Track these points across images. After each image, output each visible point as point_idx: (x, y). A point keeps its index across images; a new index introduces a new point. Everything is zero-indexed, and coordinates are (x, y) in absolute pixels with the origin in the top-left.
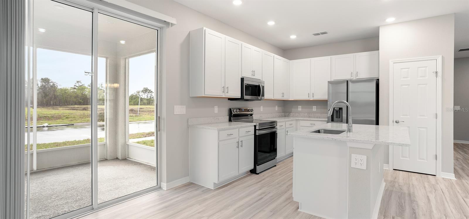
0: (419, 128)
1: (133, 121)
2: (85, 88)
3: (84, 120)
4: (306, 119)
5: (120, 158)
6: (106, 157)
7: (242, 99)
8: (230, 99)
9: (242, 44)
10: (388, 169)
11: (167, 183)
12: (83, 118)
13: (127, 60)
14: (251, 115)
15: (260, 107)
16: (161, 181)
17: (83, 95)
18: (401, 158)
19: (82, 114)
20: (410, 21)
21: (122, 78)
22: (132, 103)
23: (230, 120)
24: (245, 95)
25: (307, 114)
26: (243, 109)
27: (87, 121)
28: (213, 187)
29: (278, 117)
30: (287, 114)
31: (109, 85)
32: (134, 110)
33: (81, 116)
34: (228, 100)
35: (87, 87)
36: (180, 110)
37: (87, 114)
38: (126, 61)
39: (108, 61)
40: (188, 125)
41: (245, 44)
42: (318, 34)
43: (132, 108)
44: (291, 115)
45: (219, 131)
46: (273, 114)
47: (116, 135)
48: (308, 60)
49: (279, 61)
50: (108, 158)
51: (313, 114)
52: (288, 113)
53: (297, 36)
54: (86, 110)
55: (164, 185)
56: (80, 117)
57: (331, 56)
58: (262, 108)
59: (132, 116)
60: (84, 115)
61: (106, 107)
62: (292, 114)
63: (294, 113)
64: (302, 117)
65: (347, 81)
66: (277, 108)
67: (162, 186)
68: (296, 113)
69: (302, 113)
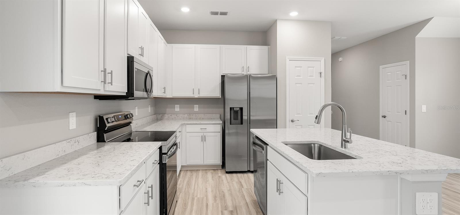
24: (135, 91)
25: (187, 115)
42: (216, 13)
51: (194, 115)
52: (162, 115)
62: (166, 116)
63: (169, 115)
64: (181, 119)
68: (172, 114)
69: (180, 114)
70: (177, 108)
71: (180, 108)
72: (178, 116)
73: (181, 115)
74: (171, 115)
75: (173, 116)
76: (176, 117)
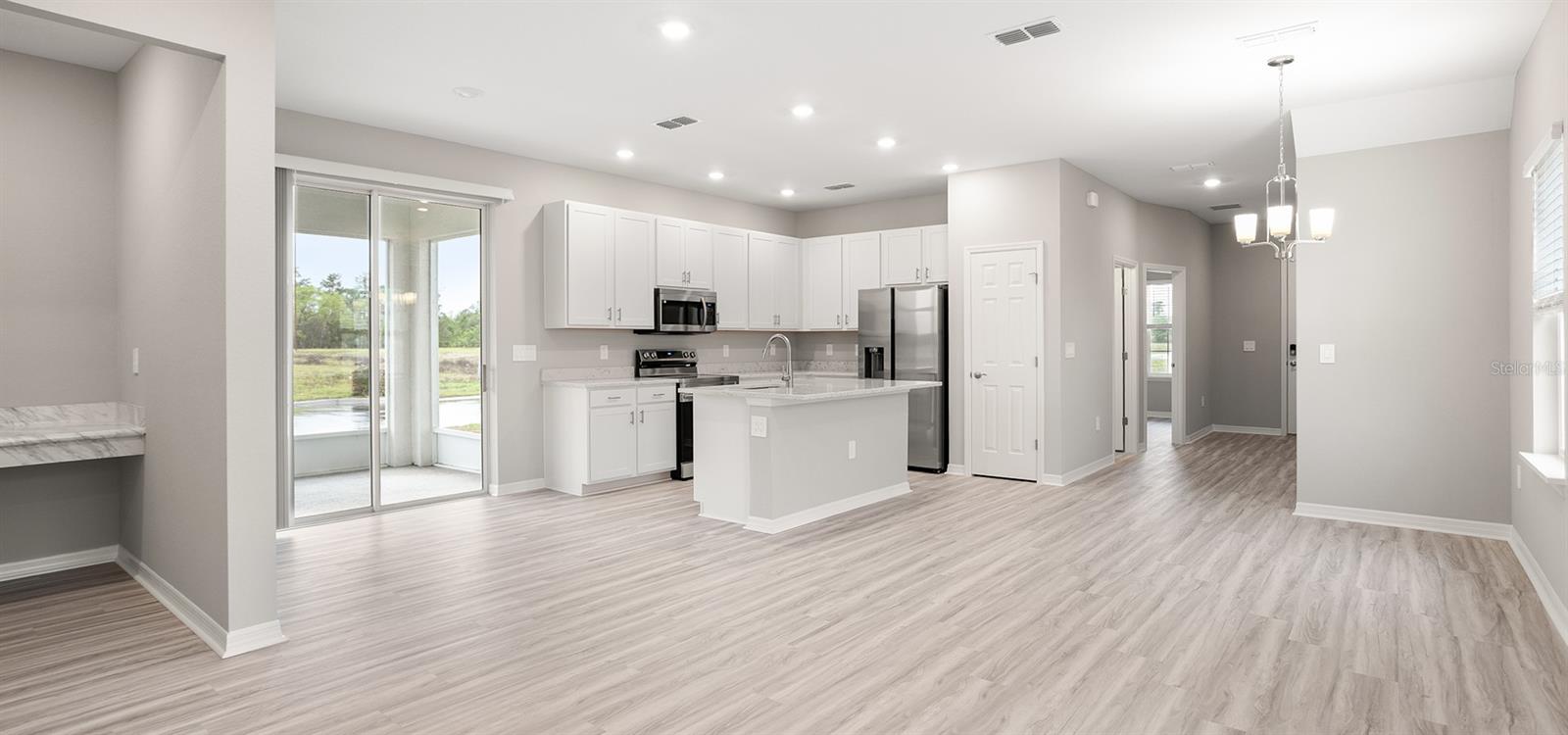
1: (463, 393)
2: (312, 293)
3: (318, 393)
4: (831, 374)
5: (419, 464)
6: (389, 460)
7: (656, 331)
8: (637, 332)
9: (656, 220)
11: (499, 484)
12: (313, 385)
13: (432, 244)
14: (693, 364)
15: (722, 347)
16: (489, 482)
17: (305, 313)
18: (984, 451)
19: (310, 373)
20: (997, 168)
21: (422, 283)
22: (465, 340)
23: (637, 375)
24: (663, 323)
25: (842, 360)
26: (668, 352)
27: (325, 396)
28: (581, 491)
31: (394, 297)
32: (468, 362)
33: (308, 381)
34: (635, 333)
35: (319, 289)
36: (524, 353)
37: (324, 375)
38: (430, 246)
39: (392, 248)
40: (541, 381)
42: (835, 188)
43: (463, 356)
44: (812, 367)
45: (590, 389)
46: (760, 364)
47: (410, 413)
49: (766, 244)
50: (394, 462)
54: (318, 363)
55: (495, 489)
56: (306, 384)
57: (879, 232)
58: (728, 350)
59: (461, 381)
60: (316, 376)
61: (389, 351)
65: (893, 290)
67: (491, 491)
69: (831, 359)
70: (830, 351)
71: (834, 350)
72: (829, 362)
73: (833, 361)
75: (824, 364)
76: (826, 364)
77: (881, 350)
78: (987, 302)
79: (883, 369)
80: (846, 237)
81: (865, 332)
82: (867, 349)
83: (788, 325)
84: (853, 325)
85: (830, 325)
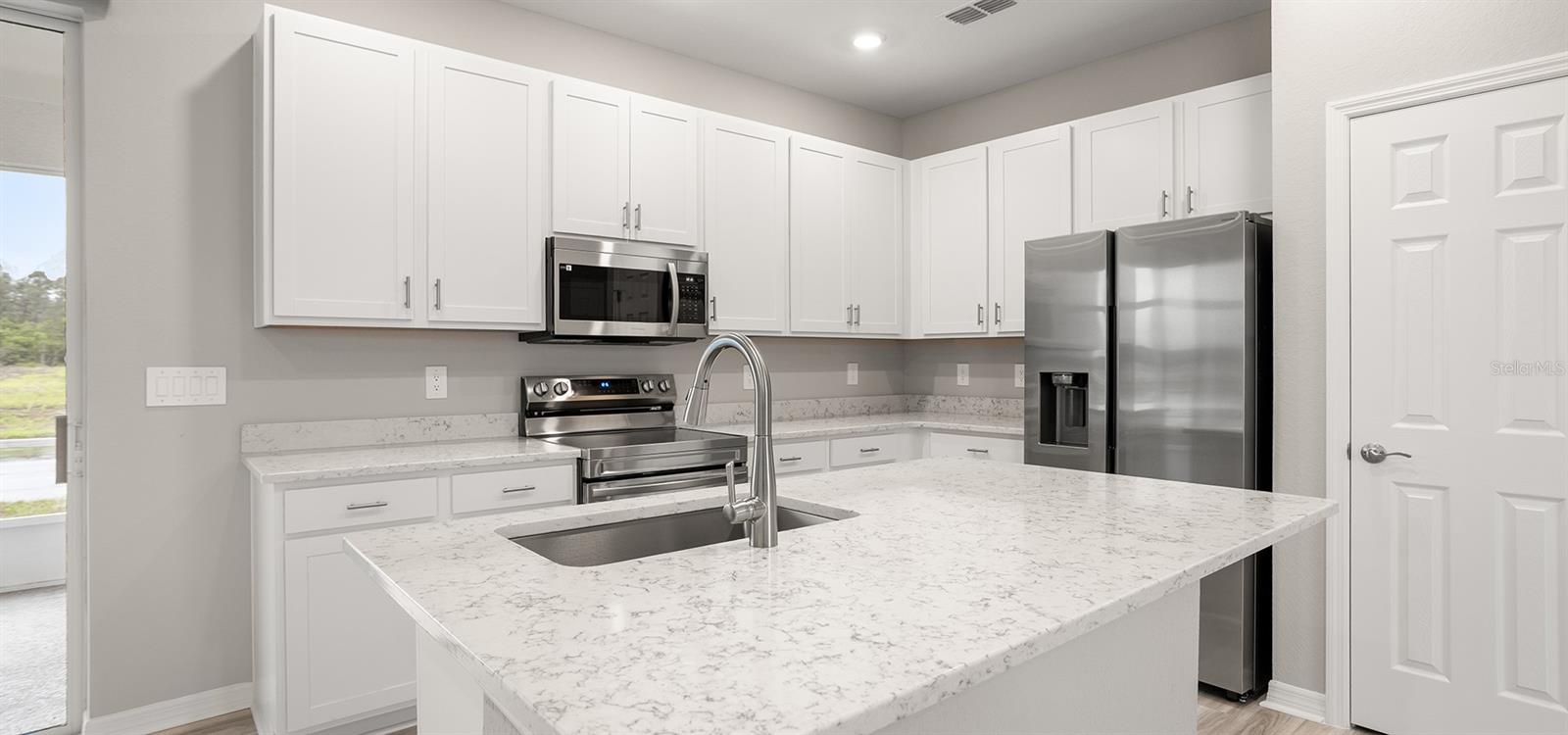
0: (1510, 500)
7: (553, 335)
9: (548, 85)
10: (1319, 719)
14: (665, 406)
18: (1395, 668)
24: (561, 318)
25: (990, 400)
26: (605, 381)
29: (861, 414)
30: (913, 401)
34: (520, 340)
36: (187, 386)
41: (566, 84)
48: (977, 150)
52: (918, 397)
53: (885, 39)
57: (1071, 123)
62: (932, 402)
63: (939, 397)
64: (972, 414)
66: (853, 376)
68: (946, 396)
69: (969, 397)
70: (963, 377)
71: (972, 375)
72: (963, 402)
73: (972, 401)
74: (943, 398)
75: (951, 403)
76: (958, 405)
77: (1081, 380)
78: (1410, 248)
79: (1084, 424)
80: (997, 146)
81: (1039, 340)
82: (1046, 378)
83: (876, 325)
84: (1014, 323)
85: (963, 325)
